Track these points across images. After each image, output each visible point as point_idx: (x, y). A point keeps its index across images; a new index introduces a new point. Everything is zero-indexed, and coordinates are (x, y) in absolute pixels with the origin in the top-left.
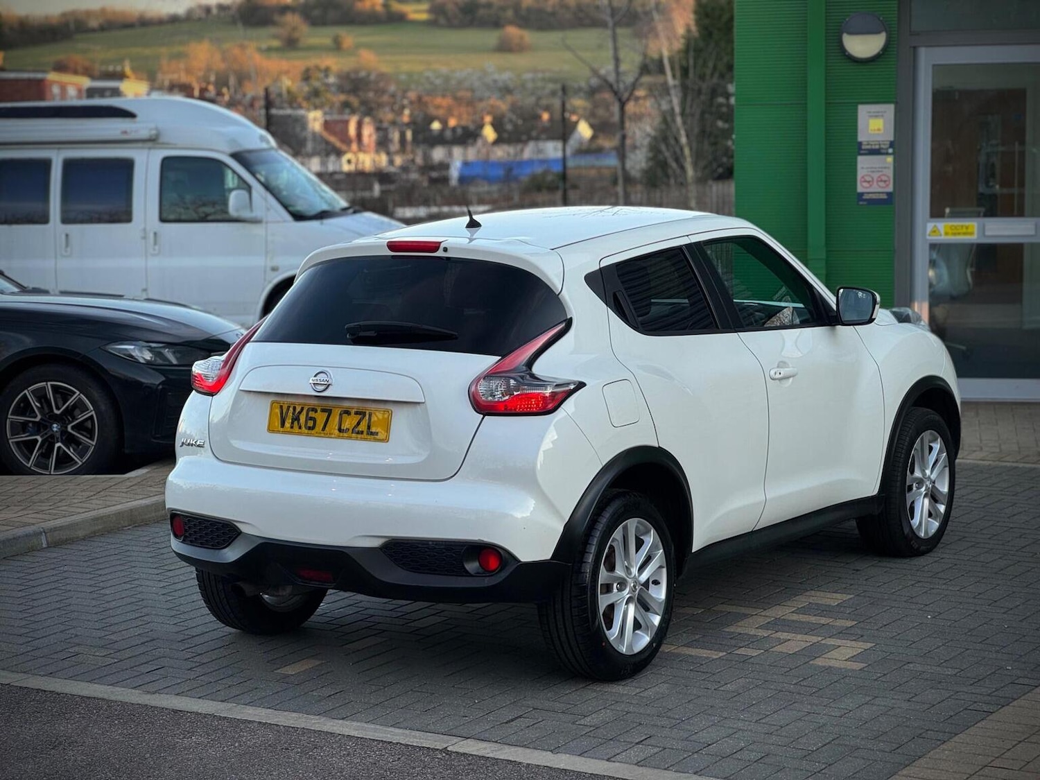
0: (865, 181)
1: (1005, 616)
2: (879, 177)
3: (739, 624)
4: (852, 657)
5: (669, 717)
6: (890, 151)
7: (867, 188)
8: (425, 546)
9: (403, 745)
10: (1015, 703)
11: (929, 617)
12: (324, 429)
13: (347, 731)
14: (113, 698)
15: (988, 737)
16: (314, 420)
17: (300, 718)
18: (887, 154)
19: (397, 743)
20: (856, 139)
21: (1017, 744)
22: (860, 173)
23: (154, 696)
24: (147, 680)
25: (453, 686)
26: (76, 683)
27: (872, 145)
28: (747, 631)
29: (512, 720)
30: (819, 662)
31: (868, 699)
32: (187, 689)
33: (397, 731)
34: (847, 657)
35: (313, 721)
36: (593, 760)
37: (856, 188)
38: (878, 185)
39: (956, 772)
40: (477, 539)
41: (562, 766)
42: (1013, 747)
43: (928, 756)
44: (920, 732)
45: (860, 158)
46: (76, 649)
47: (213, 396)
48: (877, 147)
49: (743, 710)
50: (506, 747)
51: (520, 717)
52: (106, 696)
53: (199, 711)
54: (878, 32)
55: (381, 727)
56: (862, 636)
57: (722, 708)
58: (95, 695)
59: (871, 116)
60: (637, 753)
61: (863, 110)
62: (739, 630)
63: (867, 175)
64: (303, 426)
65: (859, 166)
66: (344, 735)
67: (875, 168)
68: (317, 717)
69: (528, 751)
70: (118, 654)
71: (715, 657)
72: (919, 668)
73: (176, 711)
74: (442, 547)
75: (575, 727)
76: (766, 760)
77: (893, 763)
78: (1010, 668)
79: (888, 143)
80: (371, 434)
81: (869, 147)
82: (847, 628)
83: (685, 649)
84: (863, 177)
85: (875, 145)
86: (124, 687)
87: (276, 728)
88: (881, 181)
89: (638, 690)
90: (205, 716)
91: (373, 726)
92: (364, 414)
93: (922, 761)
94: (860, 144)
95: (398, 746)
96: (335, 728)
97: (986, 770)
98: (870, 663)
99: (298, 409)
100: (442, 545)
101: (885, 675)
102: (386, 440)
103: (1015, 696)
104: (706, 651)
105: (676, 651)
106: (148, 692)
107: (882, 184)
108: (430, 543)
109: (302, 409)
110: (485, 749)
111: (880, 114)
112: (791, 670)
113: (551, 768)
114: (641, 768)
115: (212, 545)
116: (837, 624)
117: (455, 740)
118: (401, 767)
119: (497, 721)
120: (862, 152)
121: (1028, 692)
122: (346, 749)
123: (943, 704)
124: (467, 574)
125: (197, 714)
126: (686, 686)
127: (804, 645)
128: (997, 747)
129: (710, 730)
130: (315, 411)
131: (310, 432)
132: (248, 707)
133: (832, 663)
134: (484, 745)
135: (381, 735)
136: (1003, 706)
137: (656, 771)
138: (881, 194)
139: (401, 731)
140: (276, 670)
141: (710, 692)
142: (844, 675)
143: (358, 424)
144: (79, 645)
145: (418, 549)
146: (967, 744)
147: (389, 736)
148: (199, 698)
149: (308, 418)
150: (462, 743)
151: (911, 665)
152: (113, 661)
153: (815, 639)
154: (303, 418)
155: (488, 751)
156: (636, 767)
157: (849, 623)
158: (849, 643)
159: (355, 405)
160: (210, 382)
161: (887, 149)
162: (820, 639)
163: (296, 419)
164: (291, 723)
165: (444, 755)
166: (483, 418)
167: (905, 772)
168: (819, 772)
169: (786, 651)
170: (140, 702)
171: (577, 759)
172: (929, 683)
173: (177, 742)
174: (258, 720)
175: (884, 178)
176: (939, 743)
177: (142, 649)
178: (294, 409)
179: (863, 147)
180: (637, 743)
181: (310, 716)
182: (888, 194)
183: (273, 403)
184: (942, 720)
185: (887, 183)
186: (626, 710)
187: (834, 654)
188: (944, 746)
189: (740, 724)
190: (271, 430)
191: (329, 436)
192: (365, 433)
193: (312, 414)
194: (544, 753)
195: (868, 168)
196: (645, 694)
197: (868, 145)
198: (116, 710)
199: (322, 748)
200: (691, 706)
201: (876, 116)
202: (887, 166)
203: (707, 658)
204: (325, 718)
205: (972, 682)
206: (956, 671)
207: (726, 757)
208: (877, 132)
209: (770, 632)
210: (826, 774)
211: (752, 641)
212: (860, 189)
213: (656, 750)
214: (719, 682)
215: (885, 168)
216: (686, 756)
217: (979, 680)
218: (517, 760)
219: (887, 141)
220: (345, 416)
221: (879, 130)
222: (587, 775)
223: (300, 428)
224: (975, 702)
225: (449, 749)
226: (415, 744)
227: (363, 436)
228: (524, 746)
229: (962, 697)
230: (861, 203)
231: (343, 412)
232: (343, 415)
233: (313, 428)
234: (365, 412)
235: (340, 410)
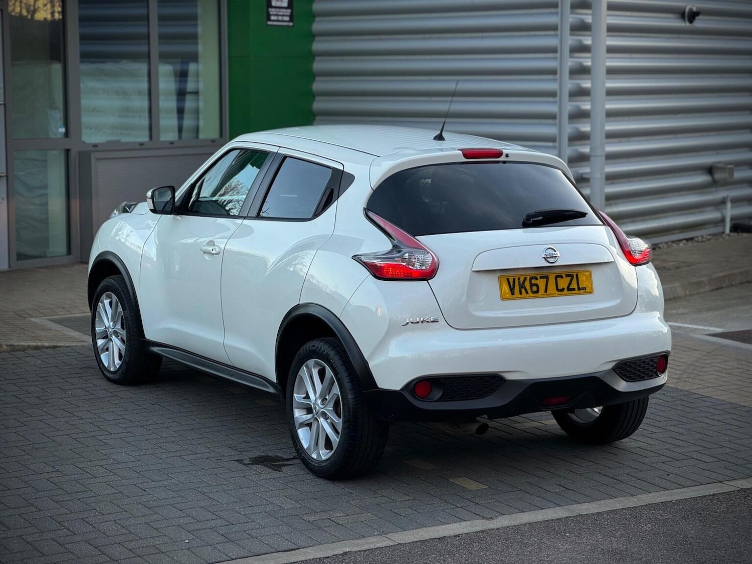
8: (640, 362)
12: (546, 291)
16: (537, 285)
47: (429, 280)
64: (529, 292)
74: (648, 360)
80: (581, 289)
92: (572, 277)
99: (522, 280)
100: (648, 358)
102: (591, 293)
108: (643, 359)
109: (525, 279)
130: (536, 279)
131: (535, 295)
143: (570, 284)
145: (636, 364)
149: (532, 285)
154: (527, 284)
159: (563, 270)
163: (522, 286)
166: (636, 268)
178: (519, 279)
183: (500, 278)
190: (503, 298)
191: (549, 296)
192: (576, 289)
193: (534, 281)
220: (559, 279)
223: (527, 293)
227: (575, 292)
231: (557, 277)
232: (558, 279)
233: (537, 292)
234: (573, 275)
235: (555, 275)
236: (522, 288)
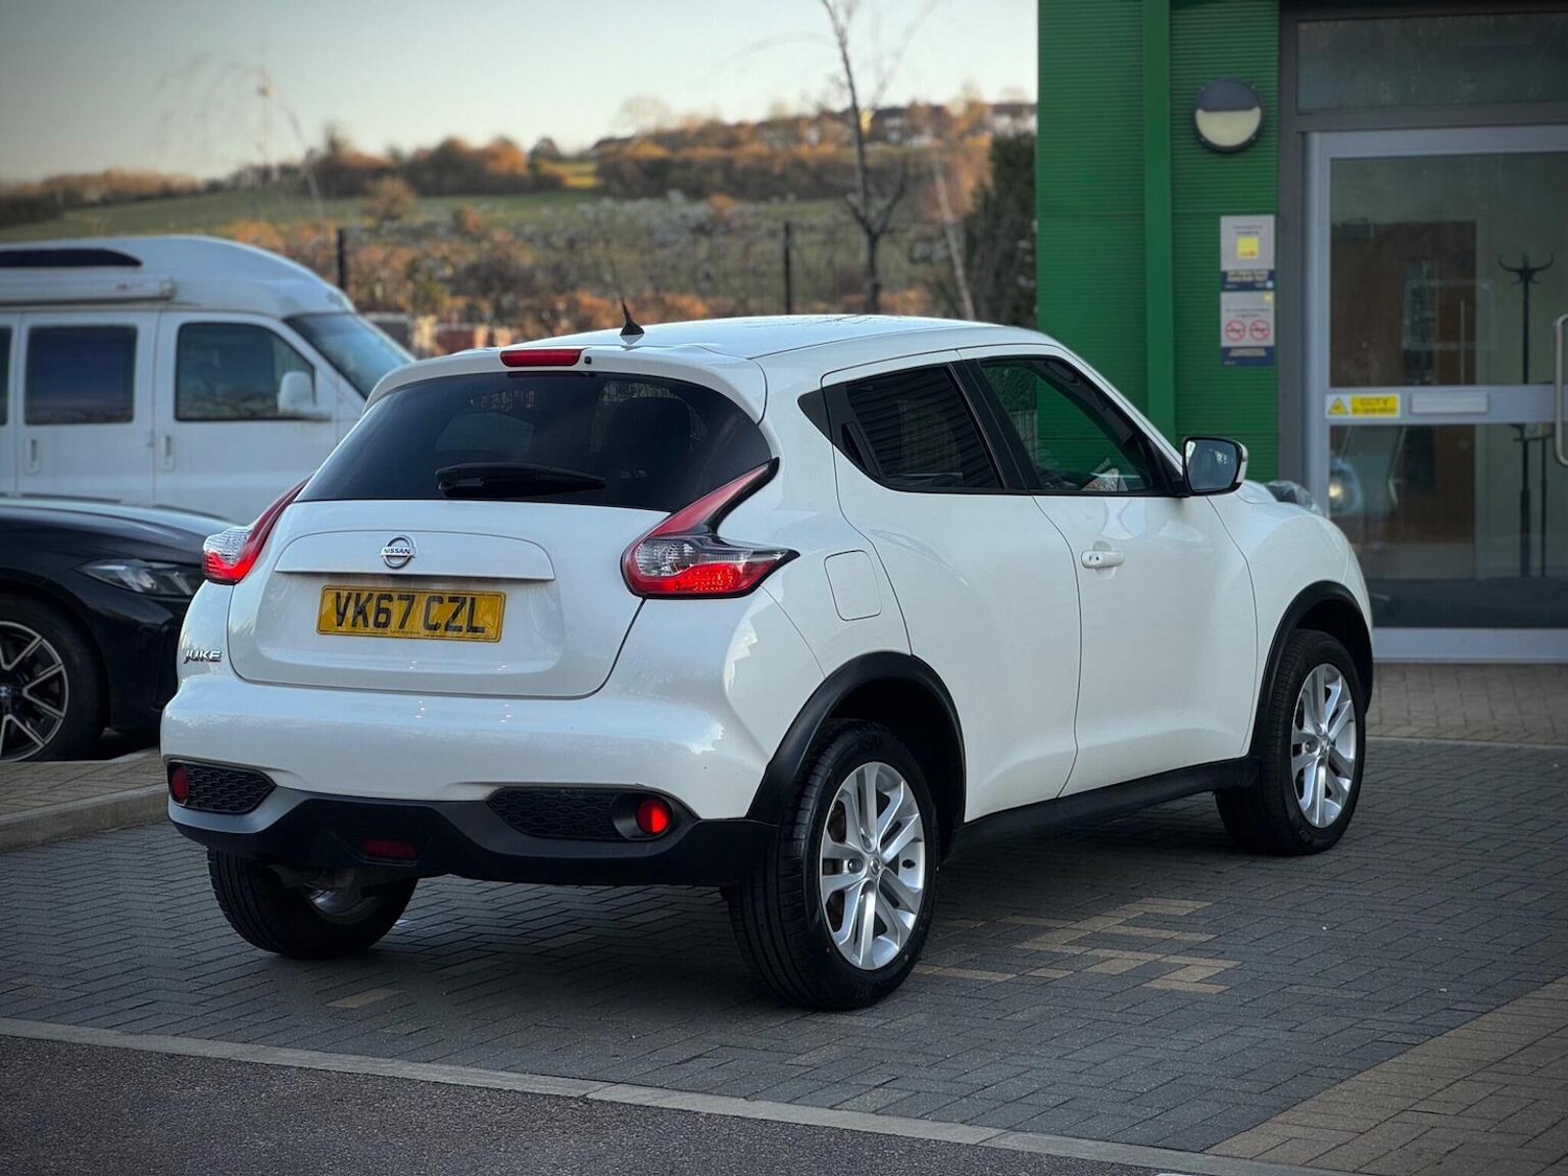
0: (1233, 330)
1: (1439, 926)
2: (1254, 324)
3: (1039, 939)
4: (1207, 978)
5: (926, 1054)
6: (1270, 284)
7: (1236, 340)
8: (555, 796)
9: (519, 1092)
10: (1451, 1033)
11: (1325, 928)
12: (402, 625)
13: (433, 1077)
14: (77, 1040)
15: (1409, 1074)
16: (387, 611)
17: (362, 1061)
18: (1265, 289)
19: (510, 1091)
20: (1219, 267)
21: (1451, 1084)
22: (1226, 318)
23: (140, 1037)
24: (129, 1018)
25: (600, 1019)
26: (21, 1022)
27: (1242, 276)
28: (1048, 949)
29: (687, 1061)
30: (1157, 985)
31: (1227, 1028)
32: (190, 1028)
33: (511, 1075)
34: (1199, 978)
35: (383, 1065)
36: (807, 1109)
37: (1219, 340)
38: (1252, 336)
39: (1358, 1118)
40: (633, 783)
41: (760, 1116)
42: (1447, 1087)
43: (1317, 1098)
44: (1306, 1068)
45: (1225, 297)
46: (24, 980)
47: (234, 584)
48: (1250, 279)
49: (1040, 1044)
50: (677, 1093)
51: (700, 1056)
52: (65, 1038)
53: (209, 1055)
54: (1249, 108)
55: (486, 1072)
56: (1222, 953)
57: (1007, 1041)
58: (50, 1037)
59: (1240, 233)
60: (872, 1099)
61: (1228, 224)
62: (1037, 947)
63: (1235, 321)
64: (371, 621)
65: (1224, 308)
66: (428, 1082)
67: (1248, 310)
68: (390, 1060)
69: (710, 1097)
70: (87, 985)
71: (1000, 980)
72: (1306, 990)
73: (172, 1056)
74: (581, 797)
75: (783, 1067)
76: (1071, 1104)
77: (1263, 1107)
78: (1445, 990)
79: (1266, 273)
80: (473, 630)
81: (1237, 279)
82: (1202, 943)
83: (954, 970)
84: (1229, 324)
85: (1247, 276)
86: (94, 1027)
87: (324, 1073)
88: (1257, 330)
89: (881, 1022)
90: (217, 1061)
91: (474, 1070)
92: (462, 601)
93: (1308, 1104)
94: (1225, 275)
95: (512, 1095)
96: (415, 1073)
97: (1405, 1115)
98: (1233, 984)
99: (365, 595)
100: (580, 793)
101: (1254, 999)
102: (497, 639)
103: (1451, 1024)
104: (986, 973)
105: (941, 973)
106: (131, 1033)
107: (1258, 334)
108: (563, 791)
109: (371, 596)
110: (645, 1095)
111: (1254, 230)
112: (1113, 994)
113: (743, 1118)
114: (880, 1117)
115: (231, 808)
116: (1186, 938)
117: (599, 1085)
118: (514, 1120)
119: (663, 1062)
120: (1228, 286)
121: (1473, 1019)
122: (431, 1099)
123: (1341, 1035)
124: (617, 838)
125: (204, 1058)
126: (954, 1016)
127: (1134, 964)
128: (1421, 1086)
129: (988, 1068)
130: (390, 599)
131: (380, 630)
132: (283, 1050)
133: (1175, 986)
134: (642, 1091)
135: (486, 1081)
136: (1433, 1037)
137: (903, 1120)
138: (1257, 350)
139: (516, 1075)
140: (328, 1002)
141: (990, 1022)
142: (1194, 999)
143: (455, 616)
144: (27, 974)
145: (544, 801)
146: (1377, 1082)
147: (498, 1082)
148: (209, 1039)
149: (379, 611)
150: (609, 1089)
151: (1295, 988)
152: (78, 994)
153: (1151, 957)
154: (371, 609)
155: (650, 1098)
156: (873, 1116)
157: (1204, 938)
158: (1203, 961)
159: (450, 586)
160: (231, 563)
161: (1265, 282)
162: (1159, 956)
164: (348, 1068)
165: (581, 1104)
166: (642, 603)
167: (1281, 1118)
168: (1150, 1119)
169: (1107, 972)
170: (116, 1045)
171: (783, 1106)
172: (1321, 1008)
173: (172, 1094)
174: (297, 1065)
175: (1261, 326)
176: (1334, 1081)
177: (126, 979)
179: (1230, 279)
180: (876, 1087)
181: (377, 1059)
182: (1267, 349)
183: (326, 589)
184: (1339, 1054)
185: (1266, 332)
186: (862, 1045)
187: (1180, 974)
188: (1341, 1086)
189: (1033, 1062)
190: (322, 630)
191: (410, 636)
192: (464, 630)
193: (384, 604)
194: (735, 1100)
195: (1235, 311)
196: (893, 1025)
197: (1236, 275)
198: (80, 1055)
199: (394, 1098)
200: (960, 1040)
201: (1249, 234)
202: (1265, 307)
203: (986, 981)
204: (400, 1062)
205: (1386, 1008)
206: (1363, 994)
207: (1011, 1102)
208: (1249, 257)
209: (1083, 949)
210: (1161, 1121)
211: (1056, 960)
212: (1225, 342)
213: (904, 1095)
214: (1004, 1010)
215: (1263, 310)
216: (949, 1101)
217: (1397, 1005)
218: (692, 1109)
219: (1263, 270)
220: (434, 604)
221: (1252, 253)
222: (798, 1127)
223: (367, 625)
224: (1391, 1032)
225: (588, 1096)
226: (537, 1092)
227: (461, 634)
228: (705, 1092)
229: (1371, 1026)
230: (1227, 363)
231: (432, 599)
232: (432, 603)
233: (385, 625)
234: (465, 598)
235: (428, 595)
236: (360, 613)
